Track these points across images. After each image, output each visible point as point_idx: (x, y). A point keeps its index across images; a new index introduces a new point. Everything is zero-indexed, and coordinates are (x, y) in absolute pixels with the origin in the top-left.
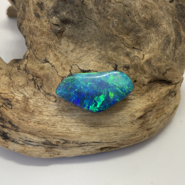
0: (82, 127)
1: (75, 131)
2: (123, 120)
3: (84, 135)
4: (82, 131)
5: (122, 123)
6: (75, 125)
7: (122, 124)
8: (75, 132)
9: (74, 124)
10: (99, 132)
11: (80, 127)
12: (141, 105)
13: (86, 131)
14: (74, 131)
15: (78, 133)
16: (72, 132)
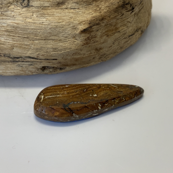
0: (14, 38)
1: (6, 41)
2: (63, 33)
3: (16, 47)
4: (14, 42)
5: (62, 36)
6: (6, 35)
7: (62, 38)
8: (5, 43)
9: (4, 33)
10: (34, 45)
11: (11, 37)
12: (86, 16)
13: (19, 43)
14: (4, 41)
15: (10, 44)
16: (2, 42)
